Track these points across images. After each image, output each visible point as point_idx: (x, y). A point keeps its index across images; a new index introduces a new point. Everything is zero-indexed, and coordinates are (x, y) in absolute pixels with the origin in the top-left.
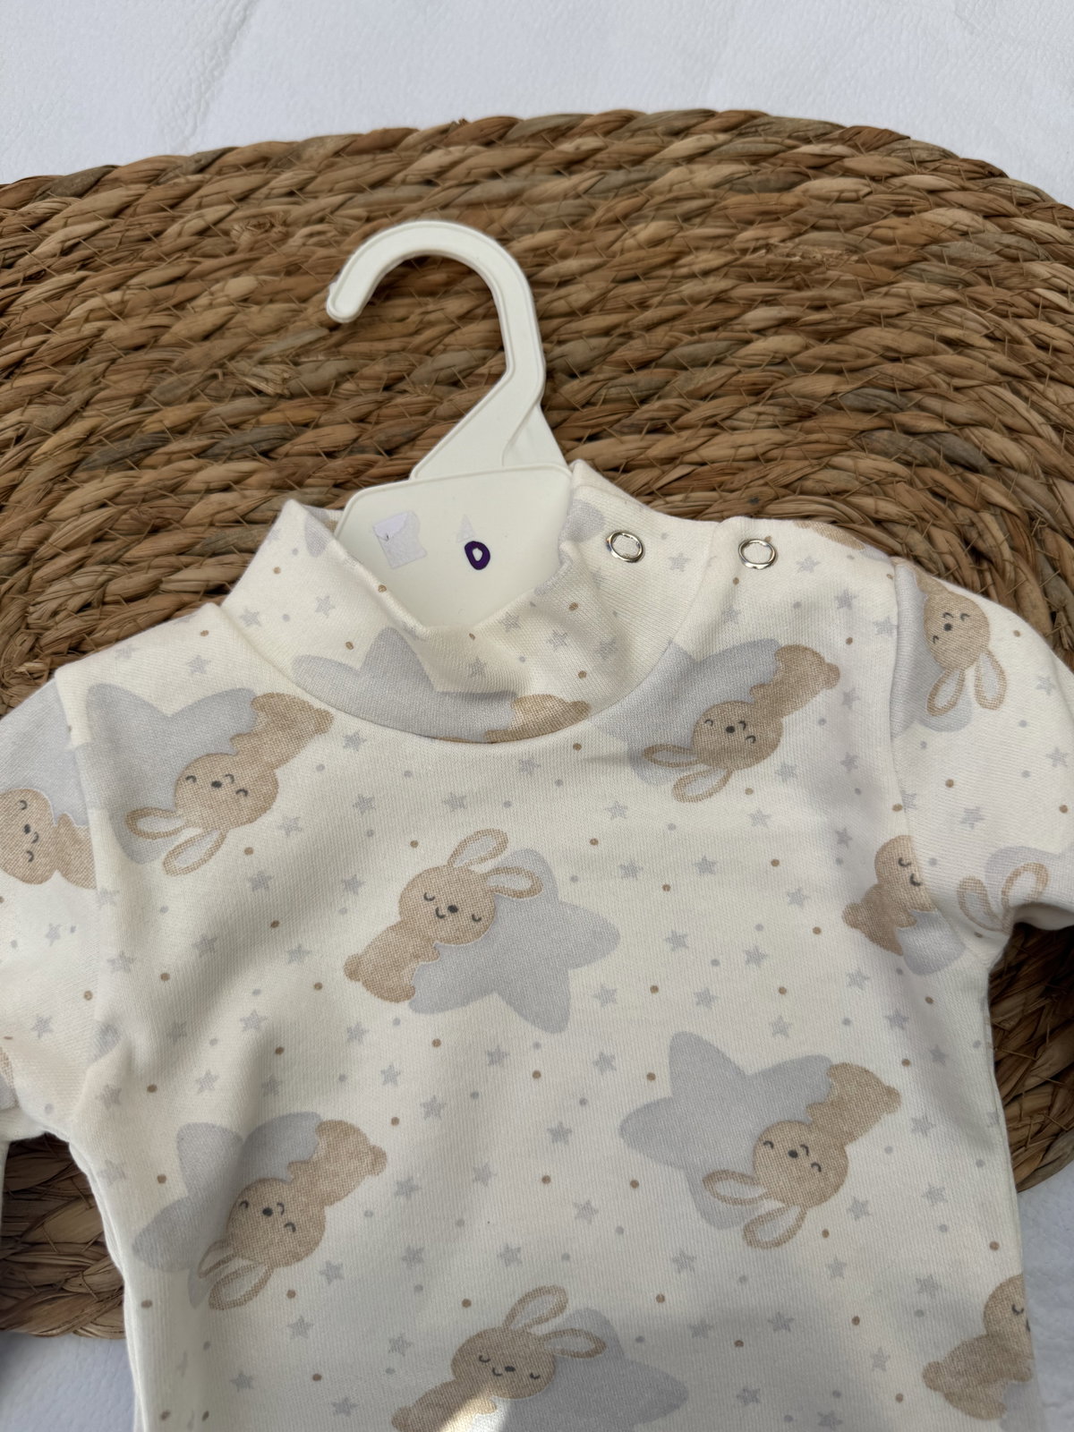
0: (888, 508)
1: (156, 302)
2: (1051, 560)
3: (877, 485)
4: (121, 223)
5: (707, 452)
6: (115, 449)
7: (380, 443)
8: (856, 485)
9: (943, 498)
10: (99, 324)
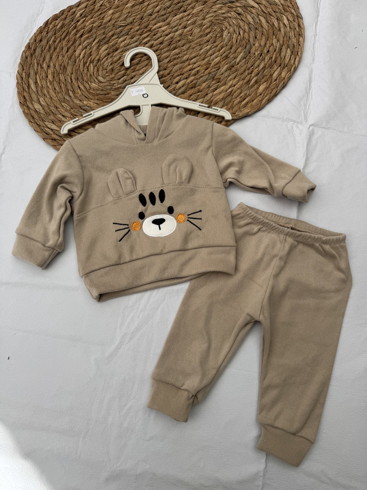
0: (223, 11)
1: (99, 19)
2: (250, 11)
3: (220, 8)
4: (87, 9)
5: (193, 12)
6: (104, 41)
7: (144, 27)
8: (217, 10)
9: (231, 8)
10: (92, 24)
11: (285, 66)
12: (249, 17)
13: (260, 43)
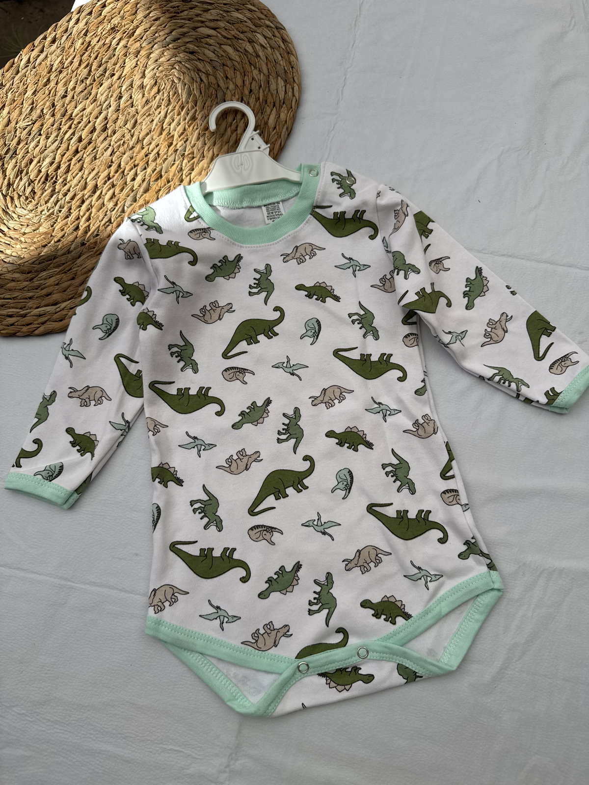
11: (282, 104)
12: (207, 52)
13: (234, 83)
